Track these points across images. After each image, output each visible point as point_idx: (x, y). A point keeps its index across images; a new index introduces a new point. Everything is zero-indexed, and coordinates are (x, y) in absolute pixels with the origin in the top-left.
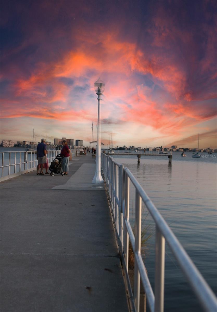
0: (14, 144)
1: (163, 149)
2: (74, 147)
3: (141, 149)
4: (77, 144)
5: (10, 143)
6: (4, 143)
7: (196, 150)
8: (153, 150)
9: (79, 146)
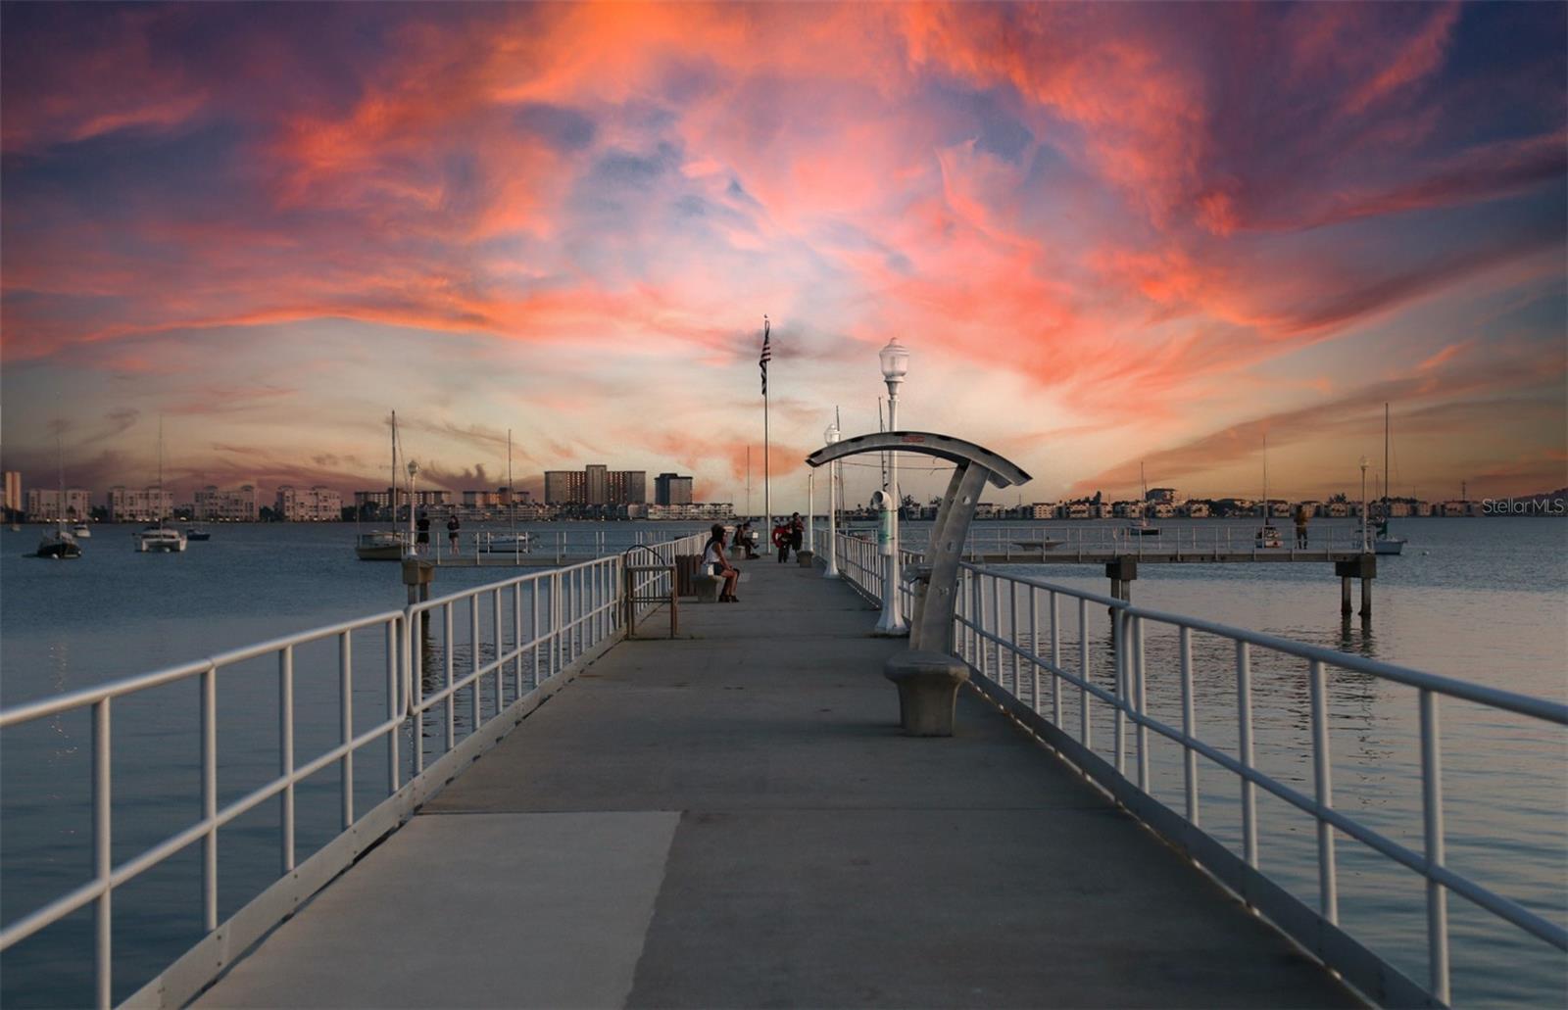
0: (339, 507)
1: (1104, 510)
2: (646, 512)
3: (994, 509)
4: (663, 497)
5: (319, 501)
6: (287, 504)
7: (1276, 506)
8: (1052, 512)
9: (675, 508)
